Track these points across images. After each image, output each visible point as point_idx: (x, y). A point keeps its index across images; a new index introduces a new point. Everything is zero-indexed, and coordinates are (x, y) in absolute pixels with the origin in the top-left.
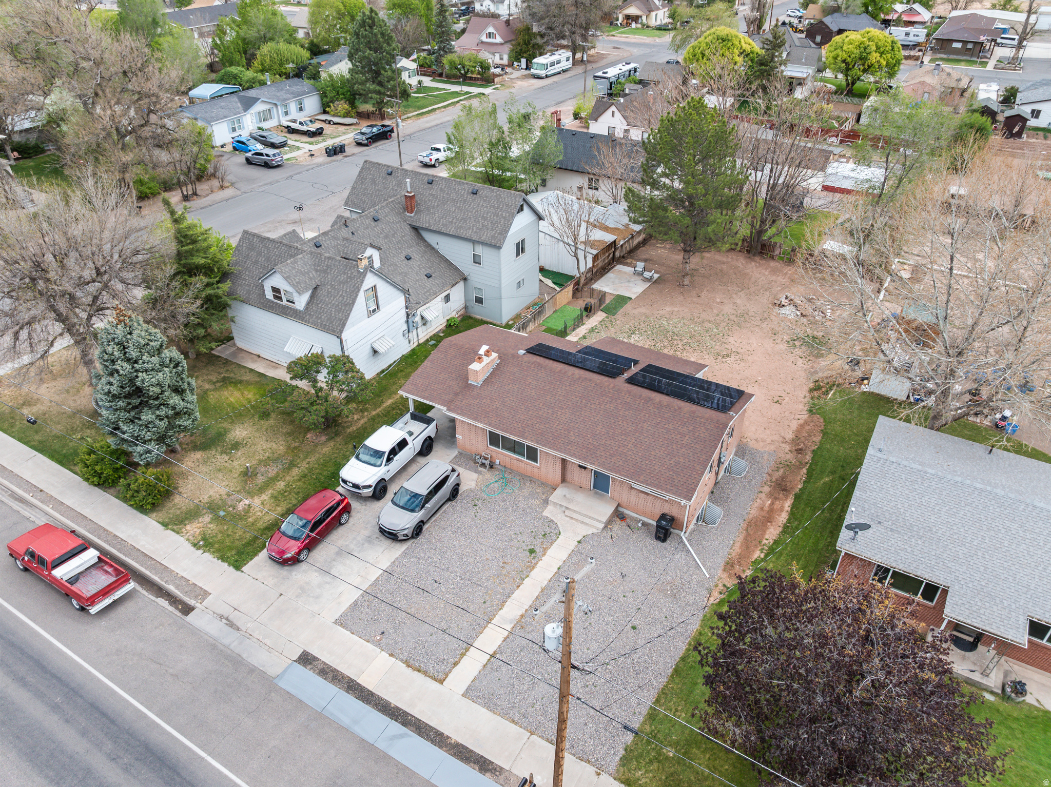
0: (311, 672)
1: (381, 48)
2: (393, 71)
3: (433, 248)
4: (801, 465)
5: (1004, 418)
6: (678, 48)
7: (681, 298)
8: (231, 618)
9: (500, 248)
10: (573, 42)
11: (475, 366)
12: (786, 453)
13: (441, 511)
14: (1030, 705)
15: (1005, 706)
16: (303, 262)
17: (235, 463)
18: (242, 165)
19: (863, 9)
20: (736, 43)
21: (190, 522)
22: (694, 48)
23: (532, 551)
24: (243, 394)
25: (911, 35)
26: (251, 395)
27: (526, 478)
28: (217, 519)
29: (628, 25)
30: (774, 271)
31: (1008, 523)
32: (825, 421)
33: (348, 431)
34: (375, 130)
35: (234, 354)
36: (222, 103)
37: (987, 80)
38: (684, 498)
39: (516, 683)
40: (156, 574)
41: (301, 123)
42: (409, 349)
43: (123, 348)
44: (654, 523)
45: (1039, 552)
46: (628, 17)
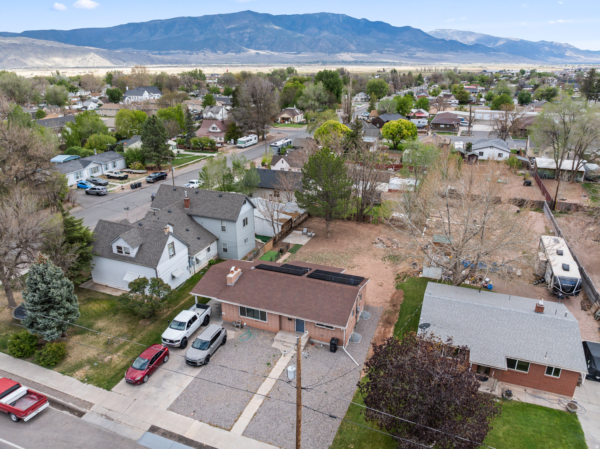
0: (157, 435)
1: (159, 134)
2: (166, 146)
3: (200, 225)
4: (396, 311)
5: (487, 282)
6: (310, 132)
7: (327, 243)
8: (107, 415)
9: (235, 221)
10: (258, 130)
11: (230, 275)
12: (388, 307)
13: (218, 351)
14: (515, 401)
15: (505, 403)
16: (134, 233)
17: (100, 339)
18: (84, 195)
19: (397, 111)
20: (339, 127)
21: (78, 370)
22: (319, 130)
23: (268, 364)
24: (100, 305)
25: (421, 122)
26: (105, 305)
27: (261, 330)
28: (93, 367)
29: (284, 122)
30: (371, 228)
31: (491, 318)
32: (404, 291)
33: (162, 318)
34: (157, 174)
35: (92, 286)
36: (71, 164)
37: (458, 140)
38: (342, 326)
39: (269, 425)
40: (60, 398)
41: (115, 173)
42: (190, 276)
43: (42, 276)
44: (329, 344)
45: (506, 329)
46: (284, 119)
